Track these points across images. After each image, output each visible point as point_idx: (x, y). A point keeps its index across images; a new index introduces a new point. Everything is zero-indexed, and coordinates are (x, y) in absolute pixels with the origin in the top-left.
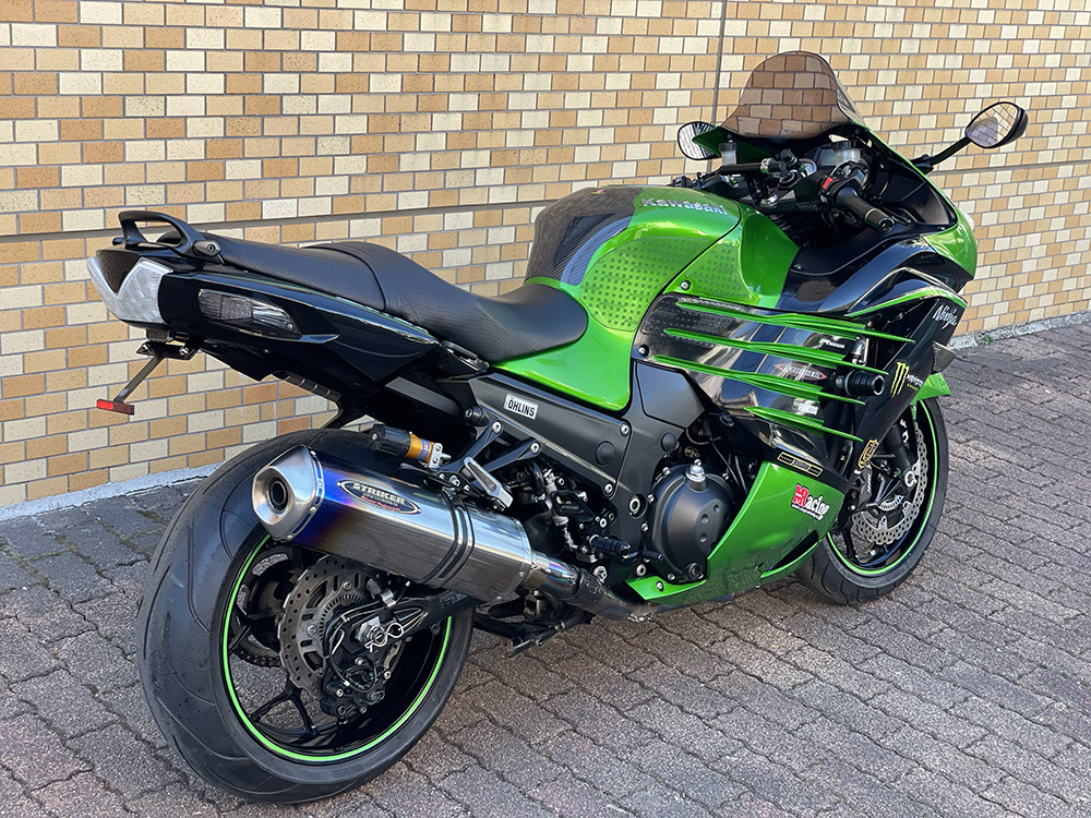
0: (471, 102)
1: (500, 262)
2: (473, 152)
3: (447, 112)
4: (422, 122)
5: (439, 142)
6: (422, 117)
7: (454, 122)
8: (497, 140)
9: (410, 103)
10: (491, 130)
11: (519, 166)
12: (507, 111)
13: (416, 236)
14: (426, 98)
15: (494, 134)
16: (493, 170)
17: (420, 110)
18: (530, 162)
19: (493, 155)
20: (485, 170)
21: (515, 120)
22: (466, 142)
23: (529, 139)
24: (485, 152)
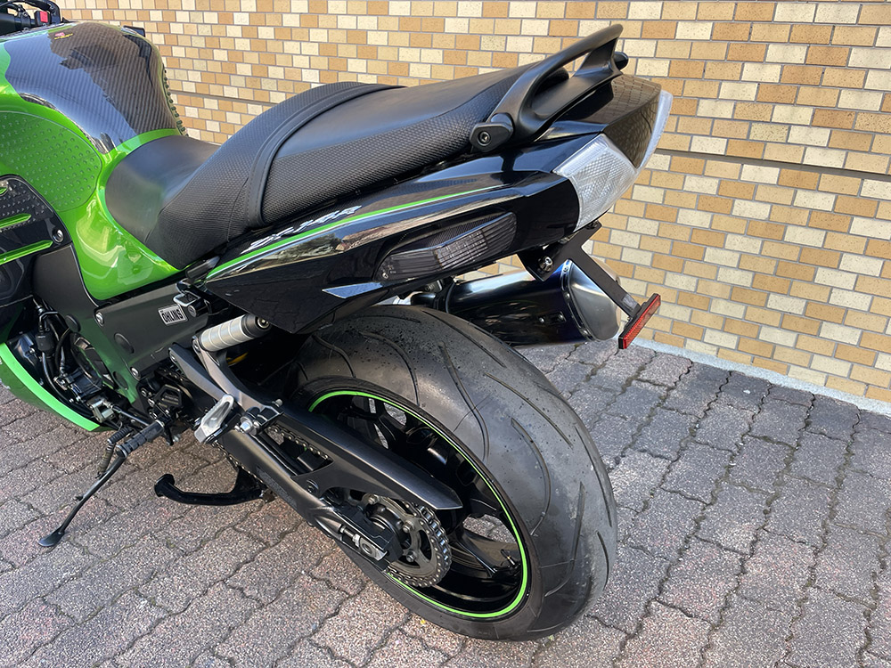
0: (797, 54)
1: (807, 226)
2: (789, 108)
3: (763, 62)
4: (731, 70)
5: (750, 92)
6: (731, 65)
7: (771, 74)
8: (827, 98)
9: (720, 51)
10: (818, 86)
11: (852, 130)
12: (845, 67)
13: (706, 179)
14: (738, 47)
15: (822, 90)
16: (815, 129)
17: (729, 58)
18: (871, 128)
19: (818, 113)
20: (804, 128)
21: (856, 78)
22: (782, 96)
23: (874, 102)
24: (806, 108)
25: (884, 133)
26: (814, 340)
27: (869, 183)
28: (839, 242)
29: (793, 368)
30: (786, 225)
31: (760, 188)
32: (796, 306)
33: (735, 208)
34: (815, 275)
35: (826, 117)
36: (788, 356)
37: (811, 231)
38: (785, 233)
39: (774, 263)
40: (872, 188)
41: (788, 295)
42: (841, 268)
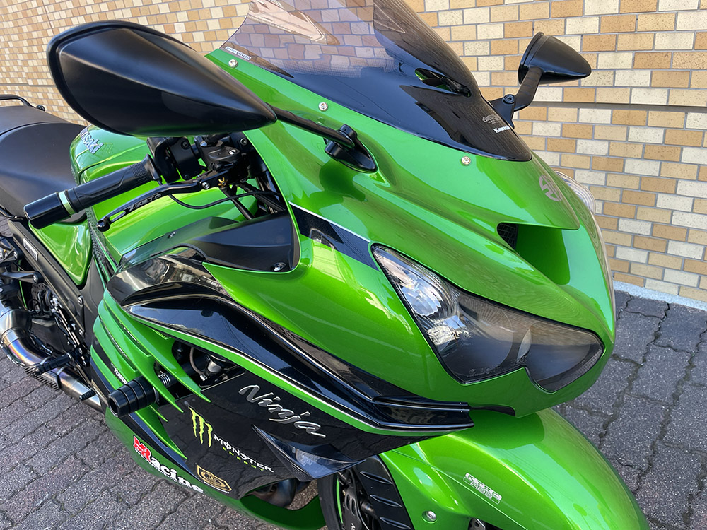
0: (611, 5)
1: (643, 158)
2: (611, 54)
3: (582, 16)
4: (556, 26)
6: (555, 22)
7: (591, 26)
8: (644, 42)
9: (544, 10)
10: (634, 32)
11: (670, 69)
12: (656, 11)
13: (550, 124)
14: (558, 5)
15: (638, 35)
16: (637, 72)
17: (552, 16)
18: (688, 65)
19: (638, 57)
20: (627, 71)
21: (667, 21)
22: (604, 45)
23: (687, 42)
24: (626, 54)
25: (700, 69)
26: (664, 256)
27: (692, 116)
28: (673, 170)
29: (648, 281)
30: (624, 159)
31: (597, 128)
32: (644, 229)
33: (578, 147)
34: (656, 200)
35: (645, 59)
36: (643, 271)
37: (647, 162)
38: (624, 166)
39: (619, 192)
40: (696, 121)
41: (635, 219)
42: (678, 193)
